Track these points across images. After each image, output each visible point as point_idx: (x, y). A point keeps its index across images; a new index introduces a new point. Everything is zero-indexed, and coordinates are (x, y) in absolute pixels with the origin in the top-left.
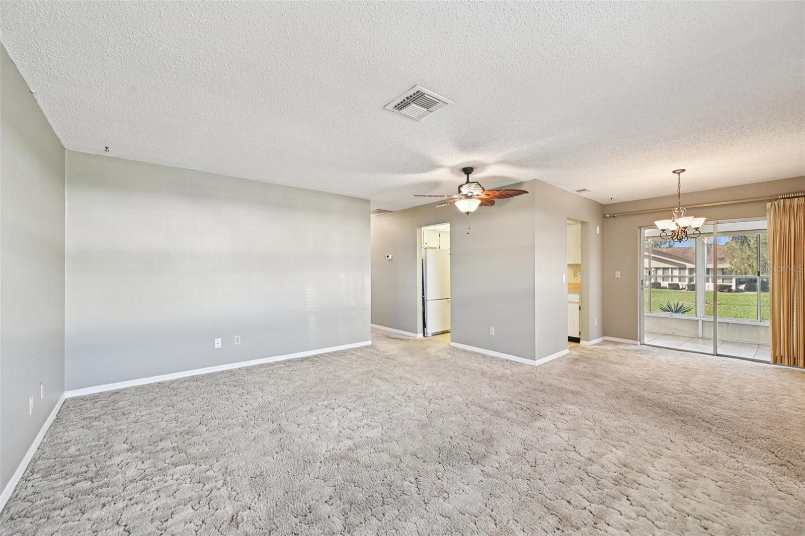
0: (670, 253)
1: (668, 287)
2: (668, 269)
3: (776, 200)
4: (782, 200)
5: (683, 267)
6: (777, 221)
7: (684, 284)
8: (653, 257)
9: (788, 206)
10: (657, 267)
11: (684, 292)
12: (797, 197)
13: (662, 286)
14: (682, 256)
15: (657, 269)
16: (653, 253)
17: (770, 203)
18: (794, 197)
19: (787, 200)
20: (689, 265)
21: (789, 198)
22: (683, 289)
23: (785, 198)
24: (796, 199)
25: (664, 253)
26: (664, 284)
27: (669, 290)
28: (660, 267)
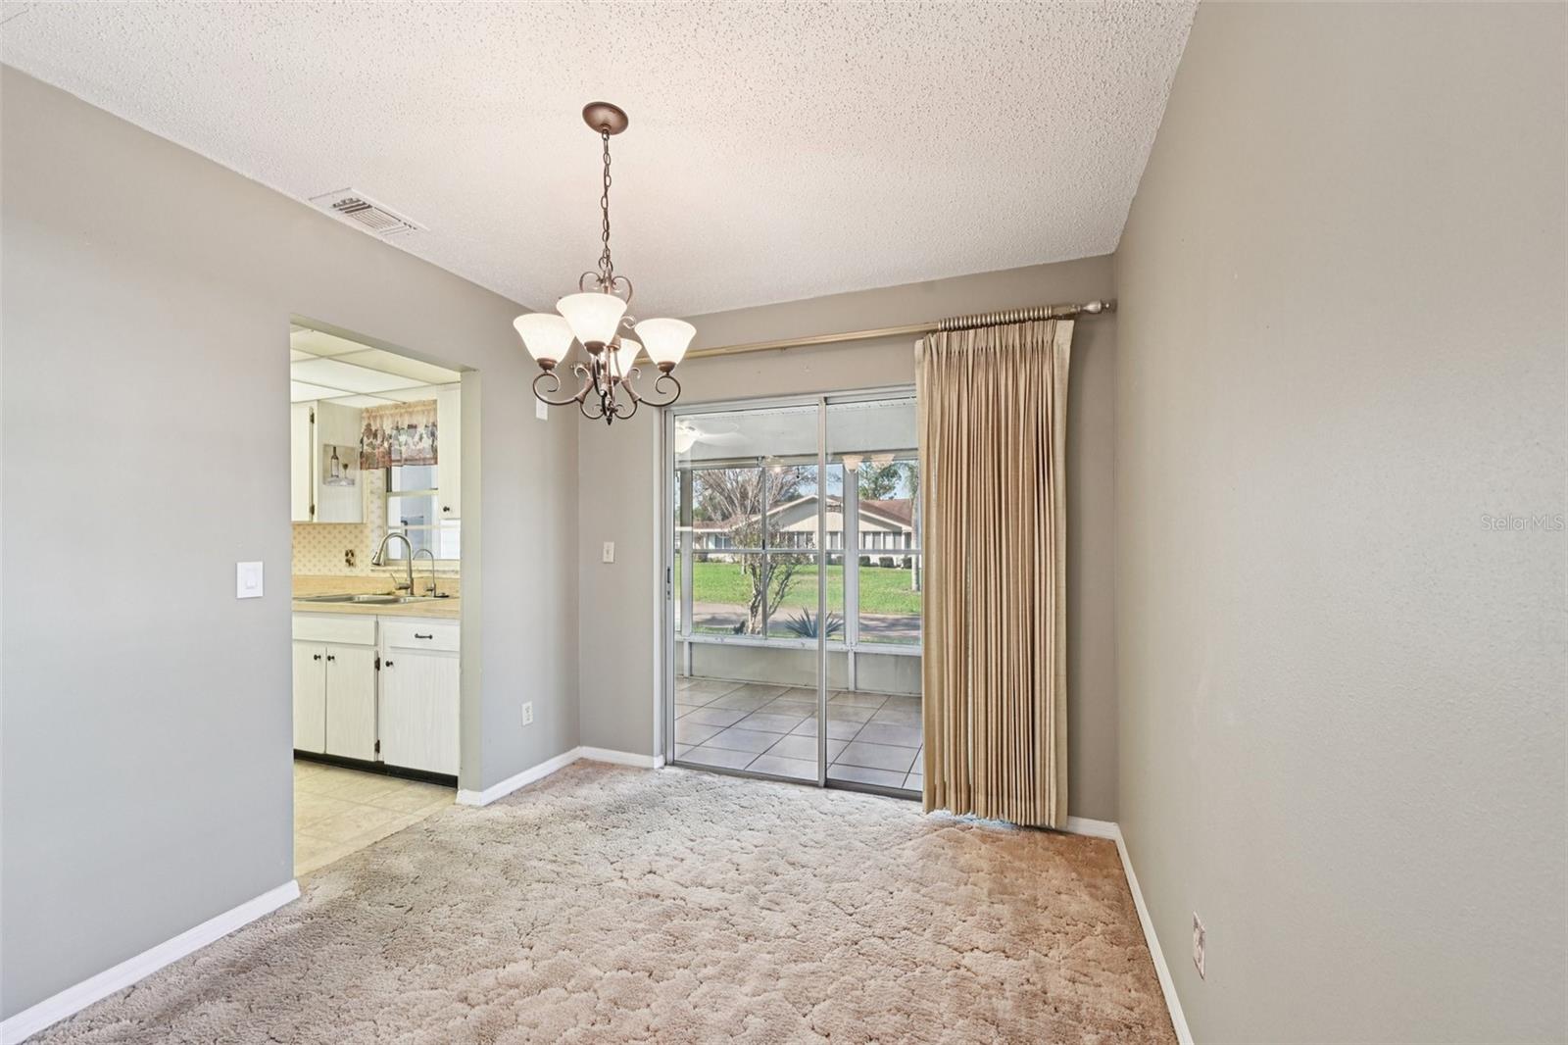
0: (884, 508)
1: (879, 563)
2: (878, 533)
3: (934, 332)
4: (945, 333)
5: (897, 530)
6: (935, 394)
7: (897, 559)
8: (863, 515)
9: (957, 353)
10: (866, 530)
11: (896, 572)
12: (973, 327)
13: (871, 562)
14: (897, 514)
15: (865, 534)
16: (863, 509)
17: (922, 341)
18: (968, 328)
19: (954, 334)
20: (905, 528)
21: (959, 329)
22: (899, 566)
23: (950, 330)
24: (972, 332)
25: (876, 508)
26: (875, 559)
27: (879, 569)
28: (870, 530)
